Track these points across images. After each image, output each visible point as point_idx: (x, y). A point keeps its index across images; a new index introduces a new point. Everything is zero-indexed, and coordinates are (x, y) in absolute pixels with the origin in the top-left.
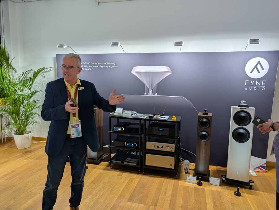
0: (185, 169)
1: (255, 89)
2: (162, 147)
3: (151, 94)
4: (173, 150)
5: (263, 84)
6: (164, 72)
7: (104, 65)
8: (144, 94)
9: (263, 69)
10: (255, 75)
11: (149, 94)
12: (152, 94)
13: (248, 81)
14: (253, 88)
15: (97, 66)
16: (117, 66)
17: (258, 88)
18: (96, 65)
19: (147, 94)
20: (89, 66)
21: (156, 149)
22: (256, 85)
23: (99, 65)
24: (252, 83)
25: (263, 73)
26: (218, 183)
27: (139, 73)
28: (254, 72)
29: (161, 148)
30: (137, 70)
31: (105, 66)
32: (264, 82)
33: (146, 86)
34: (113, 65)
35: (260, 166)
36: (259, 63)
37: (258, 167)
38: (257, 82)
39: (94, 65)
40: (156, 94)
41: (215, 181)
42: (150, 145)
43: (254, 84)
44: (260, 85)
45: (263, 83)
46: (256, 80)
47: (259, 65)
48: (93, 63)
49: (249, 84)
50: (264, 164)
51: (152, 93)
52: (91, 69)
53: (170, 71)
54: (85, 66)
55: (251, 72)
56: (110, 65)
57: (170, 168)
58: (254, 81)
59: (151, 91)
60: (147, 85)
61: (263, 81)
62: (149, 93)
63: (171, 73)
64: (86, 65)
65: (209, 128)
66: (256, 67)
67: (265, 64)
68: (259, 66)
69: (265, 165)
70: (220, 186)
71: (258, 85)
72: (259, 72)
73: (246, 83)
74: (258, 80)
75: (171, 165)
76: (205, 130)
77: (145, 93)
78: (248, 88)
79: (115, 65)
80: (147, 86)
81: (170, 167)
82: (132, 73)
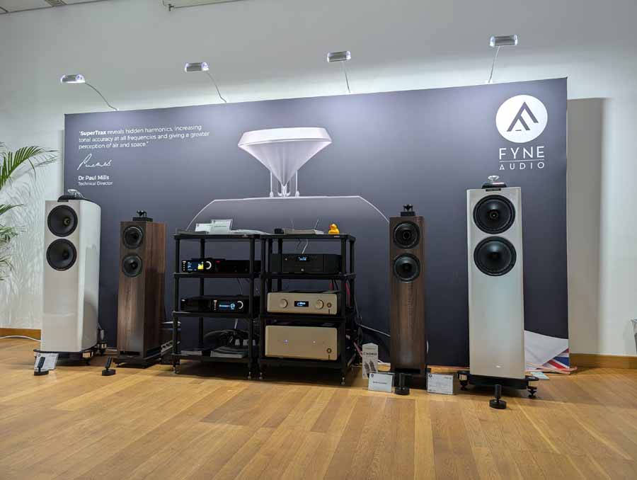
0: (367, 366)
1: (523, 166)
2: (307, 304)
3: (284, 194)
4: (334, 311)
5: (540, 154)
6: (312, 142)
7: (175, 133)
8: (269, 196)
9: (535, 121)
10: (519, 136)
11: (280, 195)
12: (288, 194)
13: (505, 149)
14: (517, 165)
15: (160, 137)
16: (206, 134)
17: (528, 164)
18: (157, 134)
19: (275, 195)
20: (141, 138)
21: (293, 309)
22: (524, 157)
23: (163, 133)
24: (515, 154)
25: (536, 130)
26: (450, 388)
27: (255, 146)
29: (304, 306)
30: (252, 140)
31: (178, 135)
32: (540, 150)
33: (273, 176)
34: (196, 131)
35: (555, 358)
36: (525, 107)
37: (551, 362)
38: (525, 150)
39: (152, 134)
40: (297, 193)
42: (276, 302)
43: (520, 154)
44: (531, 156)
45: (538, 153)
46: (522, 145)
47: (525, 111)
48: (151, 131)
49: (508, 156)
50: (564, 352)
51: (288, 192)
52: (144, 144)
53: (327, 136)
54: (133, 138)
55: (510, 129)
56: (189, 132)
57: (327, 358)
58: (518, 149)
59: (284, 188)
60: (275, 172)
61: (538, 148)
62: (280, 192)
63: (329, 143)
64: (133, 135)
65: (418, 246)
66: (519, 117)
68: (525, 115)
69: (567, 355)
71: (528, 157)
72: (527, 128)
73: (501, 154)
74: (527, 145)
75: (329, 351)
76: (408, 251)
77: (271, 194)
78: (506, 165)
79: (201, 132)
80: (276, 175)
82: (242, 147)
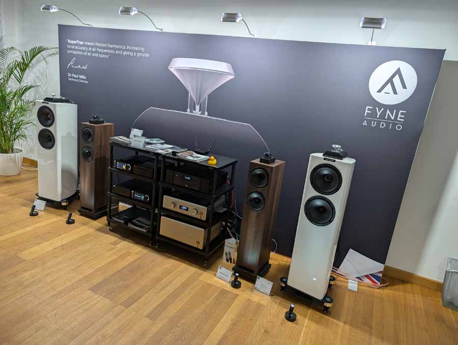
0: (226, 254)
1: (383, 125)
2: (187, 210)
3: (197, 112)
4: (204, 218)
5: (401, 118)
6: (220, 74)
7: (127, 50)
8: (186, 111)
9: (404, 87)
10: (387, 98)
11: (195, 112)
12: (200, 113)
13: (371, 108)
14: (379, 123)
15: (117, 52)
16: (147, 55)
17: (388, 124)
18: (115, 49)
19: (191, 112)
20: (105, 51)
21: (177, 210)
22: (386, 118)
23: (119, 50)
24: (379, 114)
25: (403, 95)
26: (269, 291)
27: (181, 71)
28: (385, 90)
29: (185, 210)
30: (179, 64)
31: (128, 53)
32: (402, 114)
33: (191, 96)
34: (140, 51)
35: (371, 275)
36: (398, 72)
37: (367, 276)
38: (388, 112)
39: (112, 49)
40: (206, 113)
41: (264, 284)
42: (169, 202)
43: (383, 115)
44: (393, 118)
45: (399, 116)
46: (386, 107)
47: (397, 76)
48: (111, 46)
49: (373, 113)
50: (379, 272)
51: (200, 111)
52: (107, 56)
53: (232, 72)
54: (100, 50)
55: (379, 91)
56: (137, 51)
57: (196, 247)
58: (383, 109)
59: (197, 107)
60: (192, 94)
61: (400, 111)
62: (195, 110)
63: (232, 77)
64: (100, 48)
65: (266, 188)
66: (390, 81)
67: (410, 75)
68: (396, 80)
69: (381, 275)
70: (271, 295)
71: (389, 117)
72: (395, 92)
73: (366, 111)
74: (392, 108)
75: (198, 243)
76: (259, 190)
77: (188, 110)
78: (369, 122)
79: (144, 53)
81: (195, 245)
82: (170, 69)
